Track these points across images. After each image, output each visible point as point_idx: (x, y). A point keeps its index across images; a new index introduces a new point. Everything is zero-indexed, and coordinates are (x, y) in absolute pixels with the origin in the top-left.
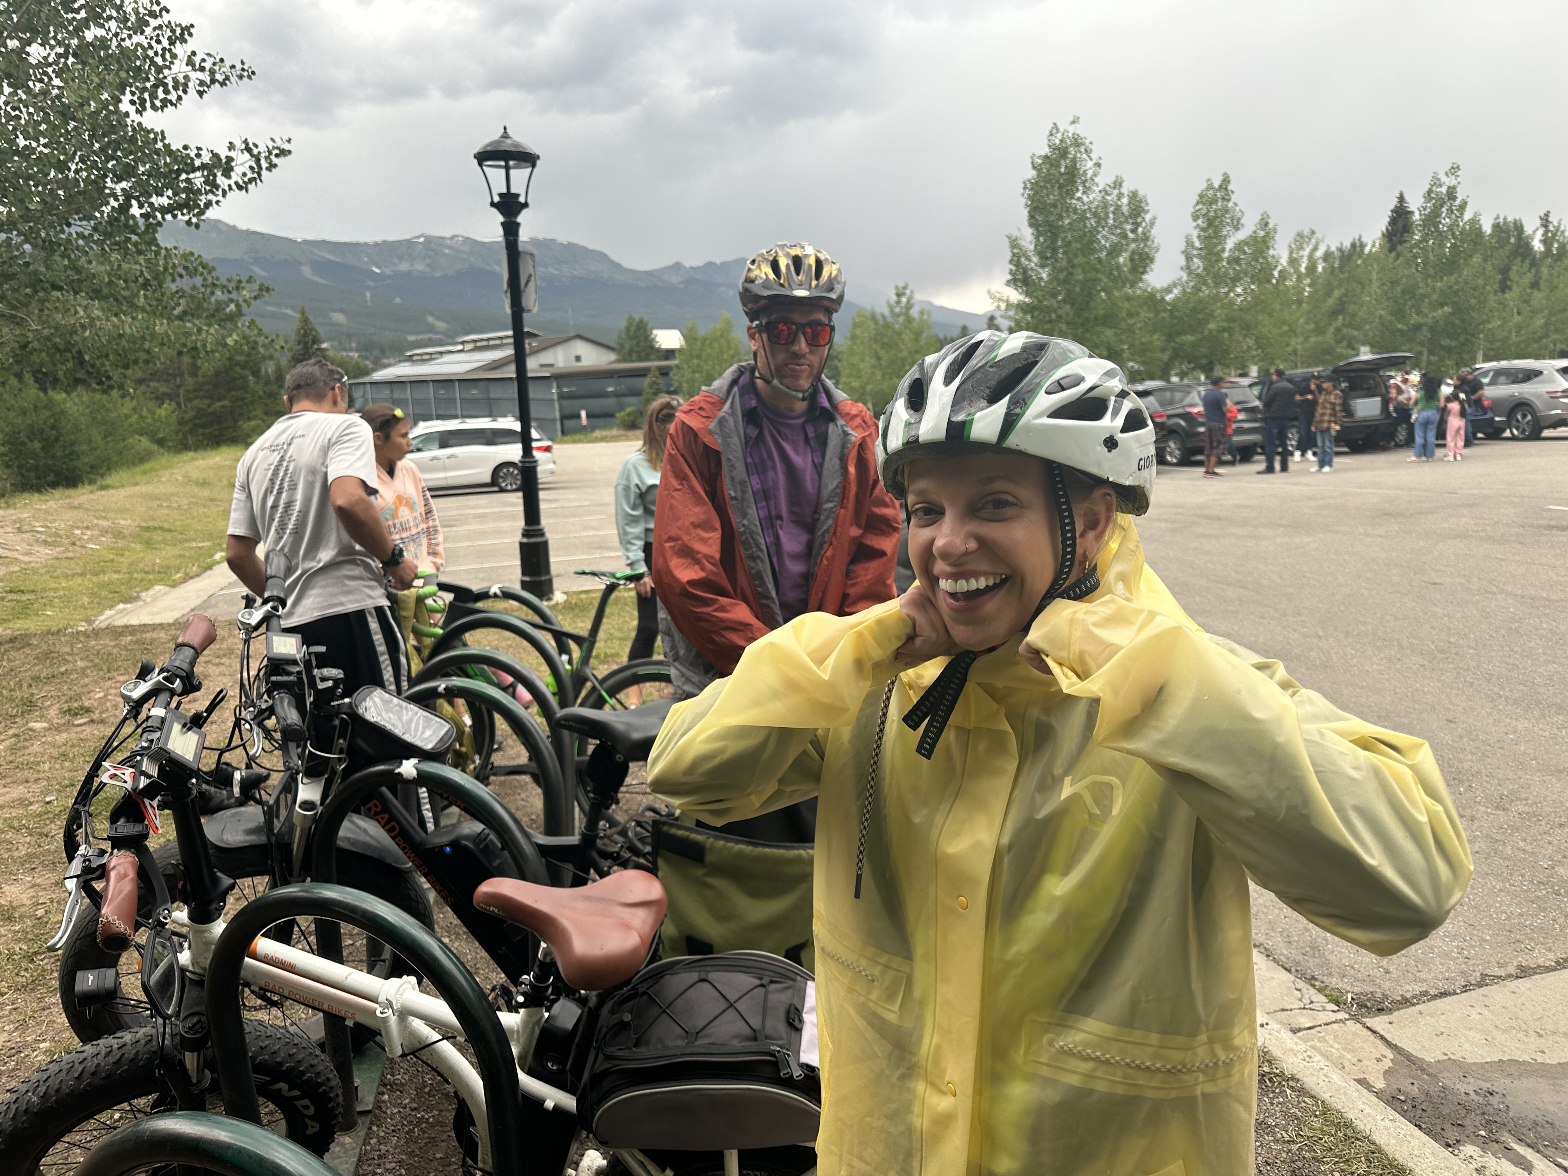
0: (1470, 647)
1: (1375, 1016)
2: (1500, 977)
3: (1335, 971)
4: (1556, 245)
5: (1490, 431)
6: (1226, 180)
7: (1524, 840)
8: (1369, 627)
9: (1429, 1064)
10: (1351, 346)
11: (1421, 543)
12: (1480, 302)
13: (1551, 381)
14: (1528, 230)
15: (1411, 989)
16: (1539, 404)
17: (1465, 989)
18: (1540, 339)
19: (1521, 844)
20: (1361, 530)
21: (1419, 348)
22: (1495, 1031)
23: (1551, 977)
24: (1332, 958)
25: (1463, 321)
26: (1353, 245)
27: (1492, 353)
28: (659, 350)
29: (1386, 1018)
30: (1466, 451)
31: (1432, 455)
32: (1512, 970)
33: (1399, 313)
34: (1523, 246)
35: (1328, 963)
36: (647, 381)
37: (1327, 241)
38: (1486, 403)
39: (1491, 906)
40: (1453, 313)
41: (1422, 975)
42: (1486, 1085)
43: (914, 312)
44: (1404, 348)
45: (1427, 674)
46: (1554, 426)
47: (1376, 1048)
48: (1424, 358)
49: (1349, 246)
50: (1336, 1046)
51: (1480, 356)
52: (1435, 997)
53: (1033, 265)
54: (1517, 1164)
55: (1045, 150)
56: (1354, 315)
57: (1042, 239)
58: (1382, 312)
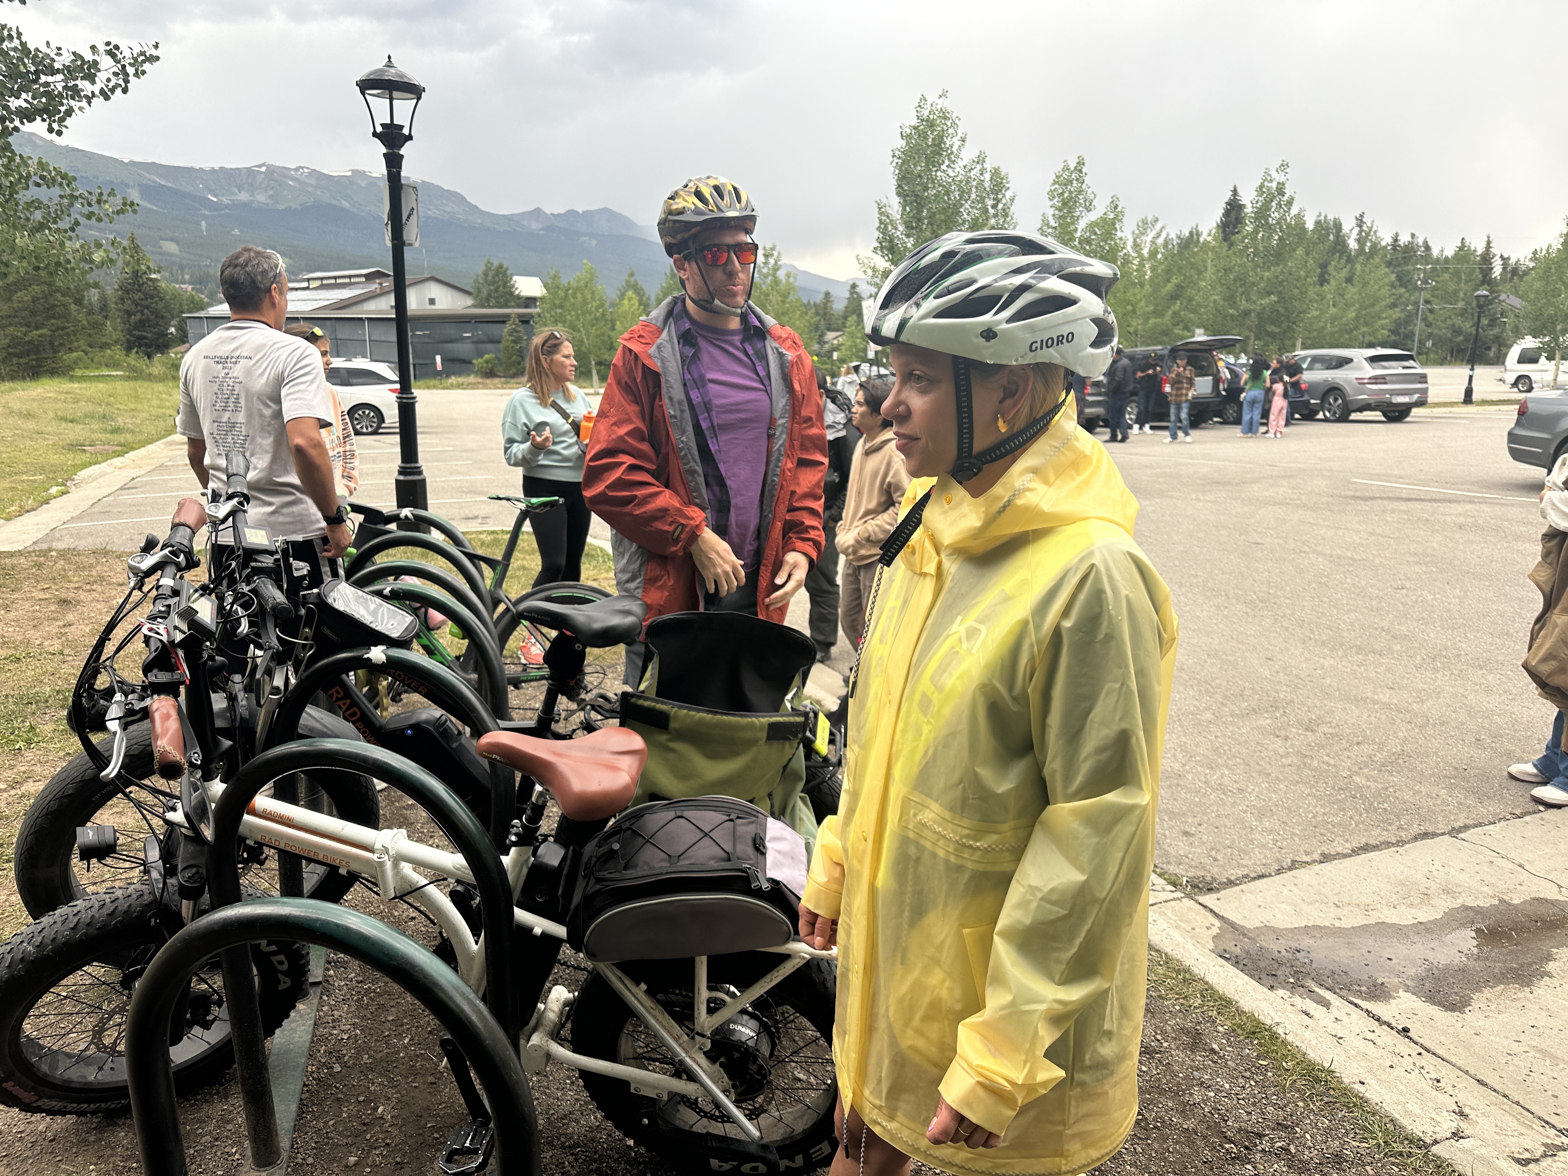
0: (1286, 598)
1: (1205, 894)
2: (1307, 863)
3: (1174, 859)
4: (1368, 244)
5: (1306, 412)
6: (1081, 163)
7: (1328, 755)
8: (1200, 580)
9: (1249, 930)
10: (1186, 328)
11: (1246, 509)
12: (1302, 293)
13: (1360, 368)
14: (1346, 229)
15: (1235, 873)
16: (1348, 389)
17: (1279, 872)
18: (1352, 331)
19: (1326, 758)
20: (1194, 496)
21: (1247, 333)
22: (1302, 904)
23: (1347, 862)
24: (1170, 850)
25: (1286, 309)
26: (1191, 233)
27: (1309, 342)
28: (519, 297)
29: (1215, 896)
30: (1285, 430)
31: (1257, 431)
32: (1316, 856)
33: (1230, 299)
34: (1340, 242)
35: (1166, 854)
36: (507, 328)
37: (1168, 229)
38: (1303, 386)
39: (1300, 807)
40: (1279, 302)
41: (1244, 862)
42: (1294, 945)
43: (781, 274)
44: (1234, 332)
45: (1250, 620)
46: (1361, 410)
47: (1207, 919)
48: (1251, 342)
49: (1187, 234)
50: (1174, 918)
51: (1299, 343)
52: (1254, 879)
53: (899, 233)
54: (1318, 1003)
55: (914, 122)
56: (1191, 300)
57: (908, 209)
58: (1216, 297)
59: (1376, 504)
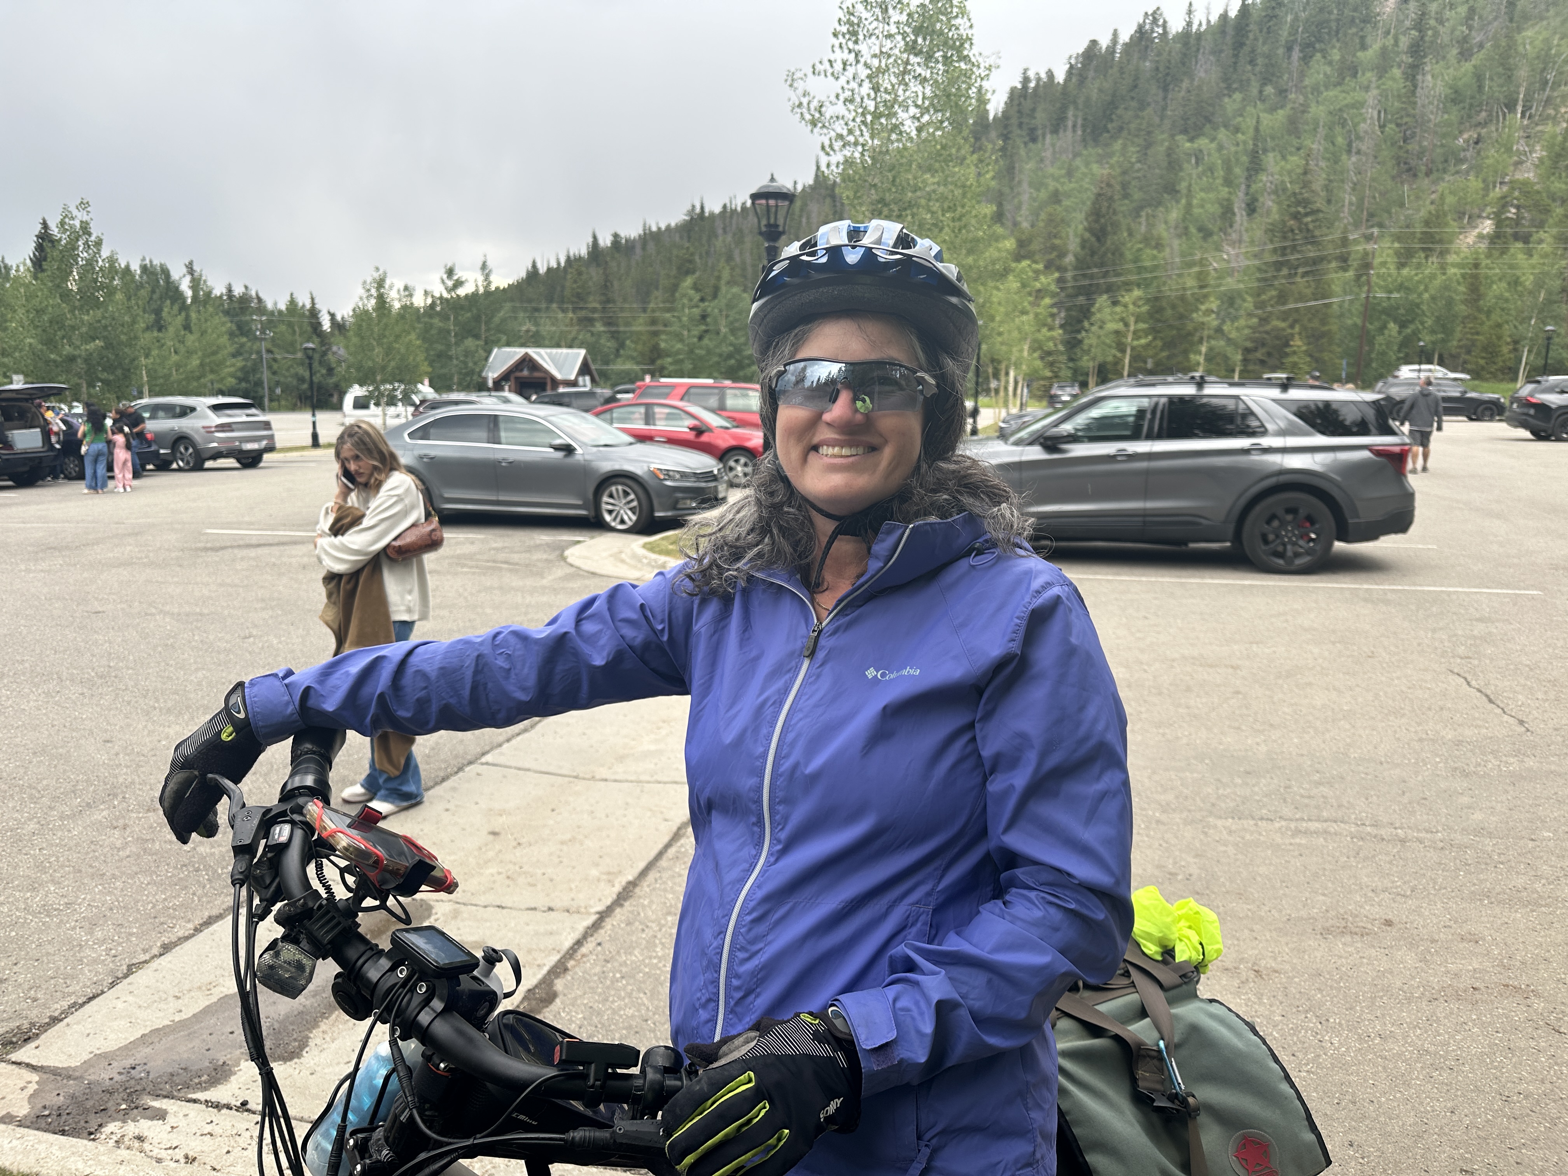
1: (21, 1047)
2: (145, 962)
4: (202, 292)
5: (157, 463)
9: (75, 1069)
12: (131, 339)
13: (206, 417)
14: (175, 275)
15: (57, 1008)
16: (197, 438)
17: (112, 985)
22: (138, 1011)
23: (190, 943)
29: (33, 1045)
31: (103, 487)
32: (155, 951)
33: (50, 342)
38: (149, 436)
39: (138, 901)
40: (106, 348)
42: (128, 1063)
44: (58, 379)
45: (86, 701)
46: (214, 458)
47: (21, 1077)
51: (144, 391)
52: (83, 1005)
54: (152, 1119)
58: (32, 341)
59: (227, 554)
